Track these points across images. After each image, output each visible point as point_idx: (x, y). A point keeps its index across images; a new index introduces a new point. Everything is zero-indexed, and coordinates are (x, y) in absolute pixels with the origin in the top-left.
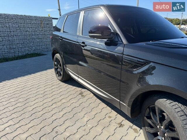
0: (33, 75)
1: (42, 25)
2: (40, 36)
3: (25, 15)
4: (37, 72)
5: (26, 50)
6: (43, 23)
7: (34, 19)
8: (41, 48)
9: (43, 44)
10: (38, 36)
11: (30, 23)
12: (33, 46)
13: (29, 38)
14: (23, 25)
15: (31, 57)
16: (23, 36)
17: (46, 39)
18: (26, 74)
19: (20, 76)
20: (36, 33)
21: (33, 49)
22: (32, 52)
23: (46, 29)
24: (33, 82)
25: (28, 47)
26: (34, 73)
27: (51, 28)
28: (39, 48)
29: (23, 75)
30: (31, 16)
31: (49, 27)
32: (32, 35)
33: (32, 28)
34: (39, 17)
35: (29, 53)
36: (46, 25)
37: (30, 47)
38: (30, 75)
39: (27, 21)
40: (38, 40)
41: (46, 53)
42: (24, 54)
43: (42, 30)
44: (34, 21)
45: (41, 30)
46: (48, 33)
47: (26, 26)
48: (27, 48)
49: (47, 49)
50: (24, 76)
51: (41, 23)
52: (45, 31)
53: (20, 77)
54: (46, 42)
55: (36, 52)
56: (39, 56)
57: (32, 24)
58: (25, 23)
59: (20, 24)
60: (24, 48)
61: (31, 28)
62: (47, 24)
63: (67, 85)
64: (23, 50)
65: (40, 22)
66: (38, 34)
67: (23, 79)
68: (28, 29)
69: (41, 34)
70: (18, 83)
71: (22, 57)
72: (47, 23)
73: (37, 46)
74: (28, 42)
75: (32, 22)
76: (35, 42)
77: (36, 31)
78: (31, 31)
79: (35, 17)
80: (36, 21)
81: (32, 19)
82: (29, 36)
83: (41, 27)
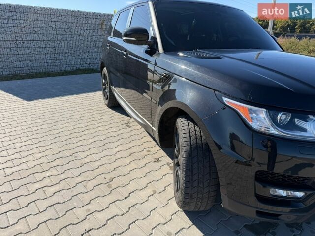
1: (103, 26)
2: (99, 44)
3: (78, 11)
5: (77, 64)
6: (104, 24)
7: (92, 17)
11: (86, 23)
12: (88, 57)
13: (82, 45)
14: (74, 25)
15: (82, 74)
16: (75, 42)
20: (94, 39)
21: (87, 63)
22: (86, 66)
25: (81, 59)
28: (96, 62)
30: (88, 13)
32: (88, 41)
33: (88, 31)
34: (100, 15)
35: (82, 68)
37: (84, 60)
38: (72, 96)
39: (82, 19)
40: (96, 50)
42: (75, 68)
43: (102, 35)
44: (92, 20)
45: (100, 34)
47: (79, 28)
48: (79, 61)
51: (102, 24)
53: (57, 96)
55: (92, 67)
56: (94, 73)
57: (88, 25)
58: (79, 22)
59: (70, 25)
60: (75, 60)
61: (86, 31)
63: (114, 111)
64: (73, 63)
65: (100, 22)
66: (96, 39)
67: (61, 99)
68: (82, 32)
69: (100, 40)
70: (53, 103)
71: (70, 72)
73: (94, 58)
74: (81, 51)
75: (89, 22)
76: (90, 52)
77: (94, 36)
78: (86, 34)
79: (93, 13)
80: (95, 19)
81: (89, 16)
82: (82, 42)
83: (102, 29)
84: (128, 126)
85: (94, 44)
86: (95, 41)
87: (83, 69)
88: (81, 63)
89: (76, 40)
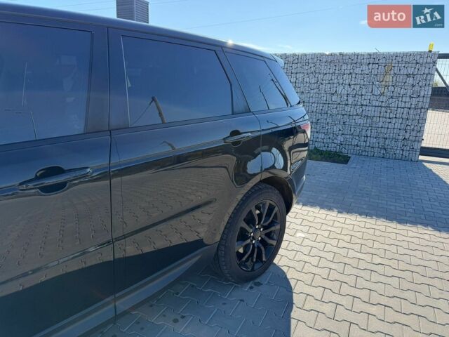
1: (389, 78)
2: (370, 111)
3: (341, 54)
6: (392, 72)
7: (366, 61)
8: (362, 144)
9: (374, 134)
10: (364, 108)
11: (351, 74)
12: (340, 132)
13: (334, 111)
14: (328, 77)
16: (322, 105)
17: (388, 120)
20: (360, 101)
21: (335, 141)
22: (332, 147)
23: (397, 90)
28: (355, 142)
30: (358, 55)
31: (413, 86)
32: (346, 105)
35: (324, 149)
36: (401, 78)
37: (331, 135)
39: (344, 67)
40: (359, 121)
43: (382, 94)
44: (364, 67)
45: (377, 92)
46: (401, 105)
47: (336, 81)
48: (321, 136)
49: (382, 152)
51: (386, 74)
52: (392, 97)
54: (384, 130)
57: (354, 76)
58: (337, 72)
59: (320, 77)
61: (347, 87)
62: (408, 76)
65: (382, 70)
66: (366, 102)
68: (340, 89)
69: (375, 103)
72: (410, 71)
73: (352, 134)
74: (329, 120)
75: (358, 71)
76: (347, 123)
77: (362, 95)
78: (346, 93)
79: (370, 55)
80: (371, 65)
81: (359, 61)
82: (335, 106)
83: (384, 83)
85: (359, 111)
86: (362, 105)
87: (326, 152)
88: (325, 141)
89: (325, 102)
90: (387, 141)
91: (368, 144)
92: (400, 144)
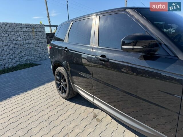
0: (29, 92)
1: (34, 33)
2: (32, 45)
3: (15, 23)
4: (34, 88)
5: (17, 61)
6: (35, 31)
7: (25, 27)
8: (34, 57)
9: (36, 53)
11: (21, 32)
12: (25, 55)
13: (20, 47)
14: (13, 33)
15: (23, 69)
16: (14, 46)
17: (38, 47)
18: (21, 91)
19: (15, 94)
20: (28, 42)
21: (24, 59)
22: (24, 62)
23: (38, 37)
24: (32, 102)
25: (20, 57)
26: (30, 89)
27: (43, 35)
28: (31, 58)
29: (17, 92)
30: (22, 24)
31: (41, 35)
32: (24, 44)
33: (24, 36)
34: (31, 25)
35: (21, 64)
36: (38, 33)
37: (22, 57)
38: (27, 93)
39: (18, 29)
40: (30, 49)
41: (39, 63)
42: (16, 65)
43: (34, 39)
44: (25, 29)
45: (32, 38)
46: (40, 42)
47: (17, 35)
48: (18, 59)
49: (40, 58)
50: (18, 94)
51: (33, 31)
52: (37, 39)
53: (14, 96)
54: (38, 51)
55: (28, 62)
56: (32, 66)
57: (23, 32)
58: (16, 31)
59: (9, 33)
60: (15, 59)
61: (22, 37)
64: (14, 61)
65: (31, 30)
66: (30, 42)
67: (18, 99)
68: (19, 38)
69: (33, 42)
70: (13, 104)
71: (13, 68)
72: (39, 30)
73: (29, 55)
74: (19, 51)
75: (24, 30)
76: (26, 51)
77: (28, 40)
78: (22, 39)
79: (26, 24)
80: (27, 28)
81: (23, 27)
82: (20, 45)
83: (33, 35)
84: (98, 120)
85: (29, 46)
86: (29, 43)
88: (20, 60)
89: (15, 44)
90: (40, 55)
91: (35, 57)
92: (44, 55)
